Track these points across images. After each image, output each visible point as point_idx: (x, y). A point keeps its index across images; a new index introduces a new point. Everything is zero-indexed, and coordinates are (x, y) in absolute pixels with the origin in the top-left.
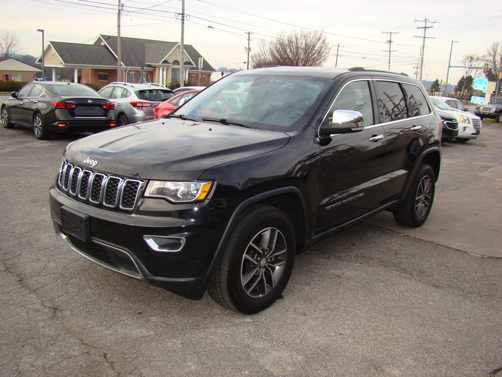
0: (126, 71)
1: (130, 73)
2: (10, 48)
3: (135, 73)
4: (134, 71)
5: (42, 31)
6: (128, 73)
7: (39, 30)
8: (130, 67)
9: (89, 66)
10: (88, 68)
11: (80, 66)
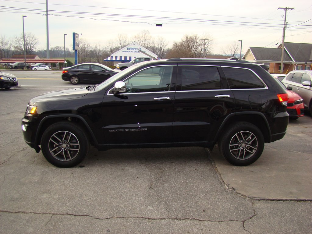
0: (295, 65)
1: (298, 66)
2: (236, 51)
3: (301, 66)
4: (301, 65)
5: (241, 41)
6: (297, 66)
7: (239, 41)
8: (298, 62)
9: (274, 62)
10: (273, 63)
11: (266, 61)
